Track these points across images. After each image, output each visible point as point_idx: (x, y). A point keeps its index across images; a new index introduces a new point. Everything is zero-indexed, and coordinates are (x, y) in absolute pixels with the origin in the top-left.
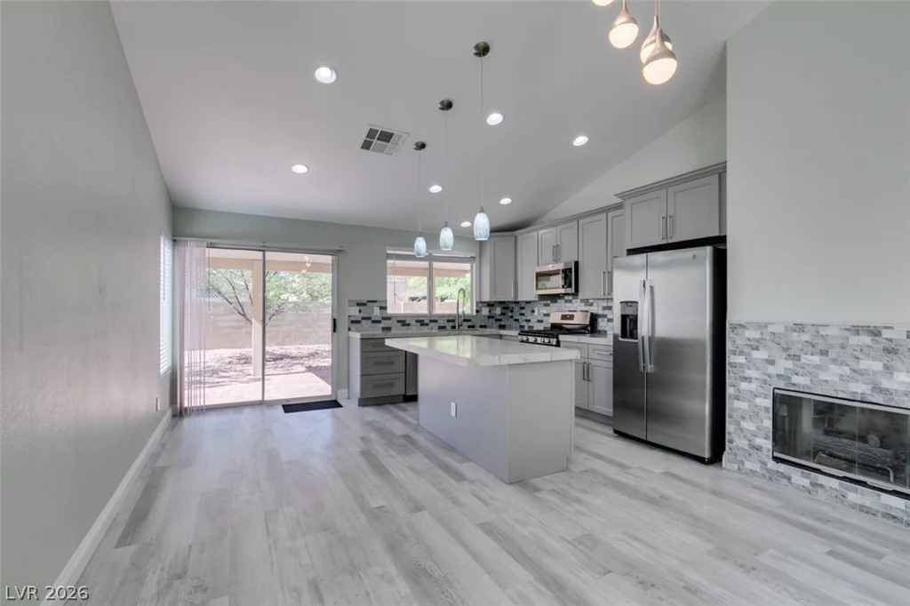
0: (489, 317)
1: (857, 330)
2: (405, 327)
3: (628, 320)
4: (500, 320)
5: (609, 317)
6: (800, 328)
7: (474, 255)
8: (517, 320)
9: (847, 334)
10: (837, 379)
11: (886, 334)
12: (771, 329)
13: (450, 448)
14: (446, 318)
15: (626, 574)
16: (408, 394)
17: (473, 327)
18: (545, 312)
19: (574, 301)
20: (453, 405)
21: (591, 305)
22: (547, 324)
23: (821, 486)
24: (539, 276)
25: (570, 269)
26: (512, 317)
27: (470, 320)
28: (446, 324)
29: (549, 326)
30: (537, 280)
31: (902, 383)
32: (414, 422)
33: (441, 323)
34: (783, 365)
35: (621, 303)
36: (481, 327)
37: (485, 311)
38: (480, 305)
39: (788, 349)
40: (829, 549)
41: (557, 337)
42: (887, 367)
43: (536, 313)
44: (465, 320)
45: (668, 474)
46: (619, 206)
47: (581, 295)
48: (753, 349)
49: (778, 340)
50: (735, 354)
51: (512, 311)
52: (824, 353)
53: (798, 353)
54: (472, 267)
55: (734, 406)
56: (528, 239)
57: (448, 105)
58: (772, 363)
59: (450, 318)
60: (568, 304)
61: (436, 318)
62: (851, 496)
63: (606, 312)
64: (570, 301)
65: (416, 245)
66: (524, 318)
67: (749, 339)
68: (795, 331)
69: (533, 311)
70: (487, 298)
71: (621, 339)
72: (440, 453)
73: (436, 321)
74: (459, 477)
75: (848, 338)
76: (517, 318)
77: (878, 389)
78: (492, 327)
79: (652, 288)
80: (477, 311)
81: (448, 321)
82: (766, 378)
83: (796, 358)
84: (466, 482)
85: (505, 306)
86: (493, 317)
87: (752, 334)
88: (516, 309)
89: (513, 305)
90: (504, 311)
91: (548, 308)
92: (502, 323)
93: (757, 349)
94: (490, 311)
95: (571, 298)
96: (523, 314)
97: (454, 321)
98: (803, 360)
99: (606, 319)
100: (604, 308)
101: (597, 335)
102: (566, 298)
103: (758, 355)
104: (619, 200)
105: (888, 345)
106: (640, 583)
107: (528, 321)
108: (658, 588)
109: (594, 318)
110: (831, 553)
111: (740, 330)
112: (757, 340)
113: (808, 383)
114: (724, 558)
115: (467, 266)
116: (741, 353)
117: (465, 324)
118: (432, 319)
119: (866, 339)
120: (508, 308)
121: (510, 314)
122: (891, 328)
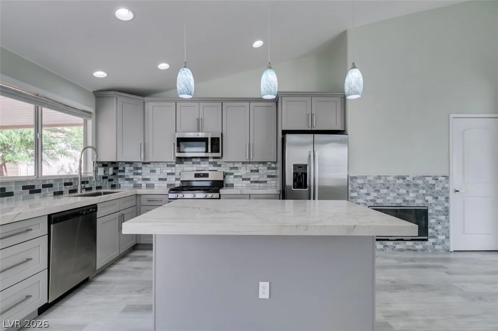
0: (103, 178)
1: (398, 177)
6: (379, 177)
9: (395, 179)
10: (392, 199)
11: (407, 179)
12: (368, 178)
14: (64, 181)
21: (220, 166)
23: (387, 246)
25: (218, 138)
27: (88, 182)
28: (64, 189)
31: (412, 197)
33: (57, 187)
34: (374, 195)
35: (294, 165)
36: (97, 188)
37: (101, 171)
38: (96, 165)
39: (375, 187)
41: (219, 192)
42: (407, 192)
44: (83, 182)
47: (225, 159)
48: (360, 189)
49: (371, 184)
50: (352, 192)
51: (123, 171)
52: (388, 188)
53: (379, 189)
58: (368, 194)
59: (68, 181)
61: (52, 182)
62: (398, 247)
63: (233, 171)
67: (359, 184)
68: (377, 179)
69: (154, 171)
71: (293, 189)
73: (50, 186)
75: (395, 181)
77: (405, 201)
81: (65, 184)
82: (366, 202)
87: (360, 181)
92: (113, 183)
93: (362, 188)
94: (104, 171)
97: (72, 184)
98: (381, 192)
100: (231, 168)
105: (408, 183)
107: (147, 179)
109: (224, 176)
111: (354, 180)
112: (363, 184)
113: (382, 202)
116: (355, 191)
118: (44, 183)
119: (401, 181)
122: (409, 176)
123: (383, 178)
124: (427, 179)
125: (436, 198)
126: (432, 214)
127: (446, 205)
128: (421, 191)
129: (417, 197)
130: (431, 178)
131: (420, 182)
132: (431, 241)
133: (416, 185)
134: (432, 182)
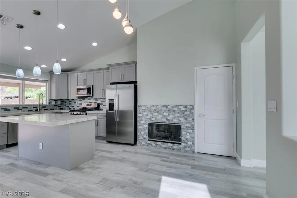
0: (55, 105)
1: (163, 106)
2: (7, 111)
3: (111, 105)
4: (60, 106)
5: (104, 104)
6: (153, 106)
7: (47, 79)
8: (68, 106)
9: (161, 107)
10: (160, 118)
11: (168, 107)
12: (147, 106)
13: (39, 163)
14: (33, 106)
15: (117, 186)
16: (9, 144)
17: (47, 109)
18: (80, 103)
19: (91, 99)
20: (41, 144)
21: (98, 100)
22: (81, 107)
23: (157, 145)
24: (78, 90)
25: (91, 88)
26: (65, 105)
27: (45, 107)
28: (33, 109)
29: (82, 108)
30: (77, 91)
31: (171, 118)
32: (16, 156)
33: (30, 108)
34: (150, 115)
35: (109, 100)
36: (51, 109)
37: (53, 103)
38: (51, 100)
39: (151, 111)
40: (160, 160)
41: (86, 112)
42: (168, 114)
43: (76, 103)
44: (43, 107)
45: (124, 151)
46: (108, 69)
47: (94, 97)
48: (143, 112)
49: (149, 109)
50: (139, 114)
51: (66, 103)
52: (158, 112)
53: (153, 112)
54: (46, 84)
55: (140, 128)
56: (73, 76)
57: (38, 13)
58: (147, 115)
59: (35, 106)
60: (89, 100)
61: (27, 106)
62: (163, 146)
63: (103, 103)
64: (90, 99)
65: (17, 72)
66: (71, 105)
67: (143, 110)
68: (152, 107)
69: (75, 103)
70: (54, 97)
71: (109, 111)
72: (34, 167)
73: (27, 108)
74: (45, 174)
75: (162, 108)
76: (68, 105)
77: (167, 120)
78: (56, 109)
79: (118, 95)
80: (49, 103)
81: (34, 107)
82: (146, 119)
83: (152, 114)
84: (50, 176)
85: (63, 101)
86: (57, 105)
87: (143, 108)
88: (68, 102)
89: (66, 100)
90: (62, 103)
91: (81, 101)
92: (61, 108)
93: (144, 112)
94: (55, 103)
95: (90, 98)
96: (71, 104)
97: (37, 107)
98: (154, 114)
99: (103, 105)
100: (102, 101)
101: (100, 110)
102: (89, 98)
103: (145, 114)
104: (108, 67)
105: (169, 109)
106: (122, 187)
107: (73, 106)
108: (127, 187)
109: (99, 105)
110: (162, 160)
111: (140, 107)
112: (144, 110)
113: (155, 120)
114: (141, 171)
115: (44, 84)
116: (141, 113)
117: (43, 109)
118: (24, 107)
119: (165, 108)
120: (64, 102)
121: (65, 104)
122: (169, 105)
123: (155, 106)
124: (180, 107)
125: (186, 119)
126: (184, 129)
127: (192, 123)
128: (177, 115)
129: (174, 118)
130: (183, 107)
131: (176, 109)
132: (183, 144)
133: (174, 111)
134: (183, 109)
